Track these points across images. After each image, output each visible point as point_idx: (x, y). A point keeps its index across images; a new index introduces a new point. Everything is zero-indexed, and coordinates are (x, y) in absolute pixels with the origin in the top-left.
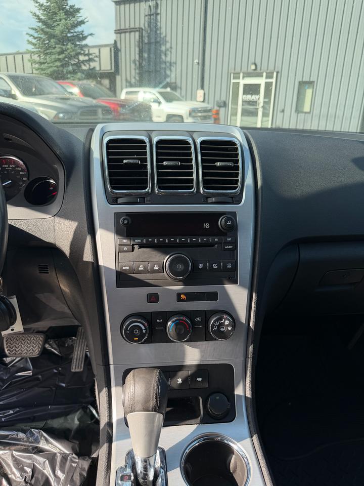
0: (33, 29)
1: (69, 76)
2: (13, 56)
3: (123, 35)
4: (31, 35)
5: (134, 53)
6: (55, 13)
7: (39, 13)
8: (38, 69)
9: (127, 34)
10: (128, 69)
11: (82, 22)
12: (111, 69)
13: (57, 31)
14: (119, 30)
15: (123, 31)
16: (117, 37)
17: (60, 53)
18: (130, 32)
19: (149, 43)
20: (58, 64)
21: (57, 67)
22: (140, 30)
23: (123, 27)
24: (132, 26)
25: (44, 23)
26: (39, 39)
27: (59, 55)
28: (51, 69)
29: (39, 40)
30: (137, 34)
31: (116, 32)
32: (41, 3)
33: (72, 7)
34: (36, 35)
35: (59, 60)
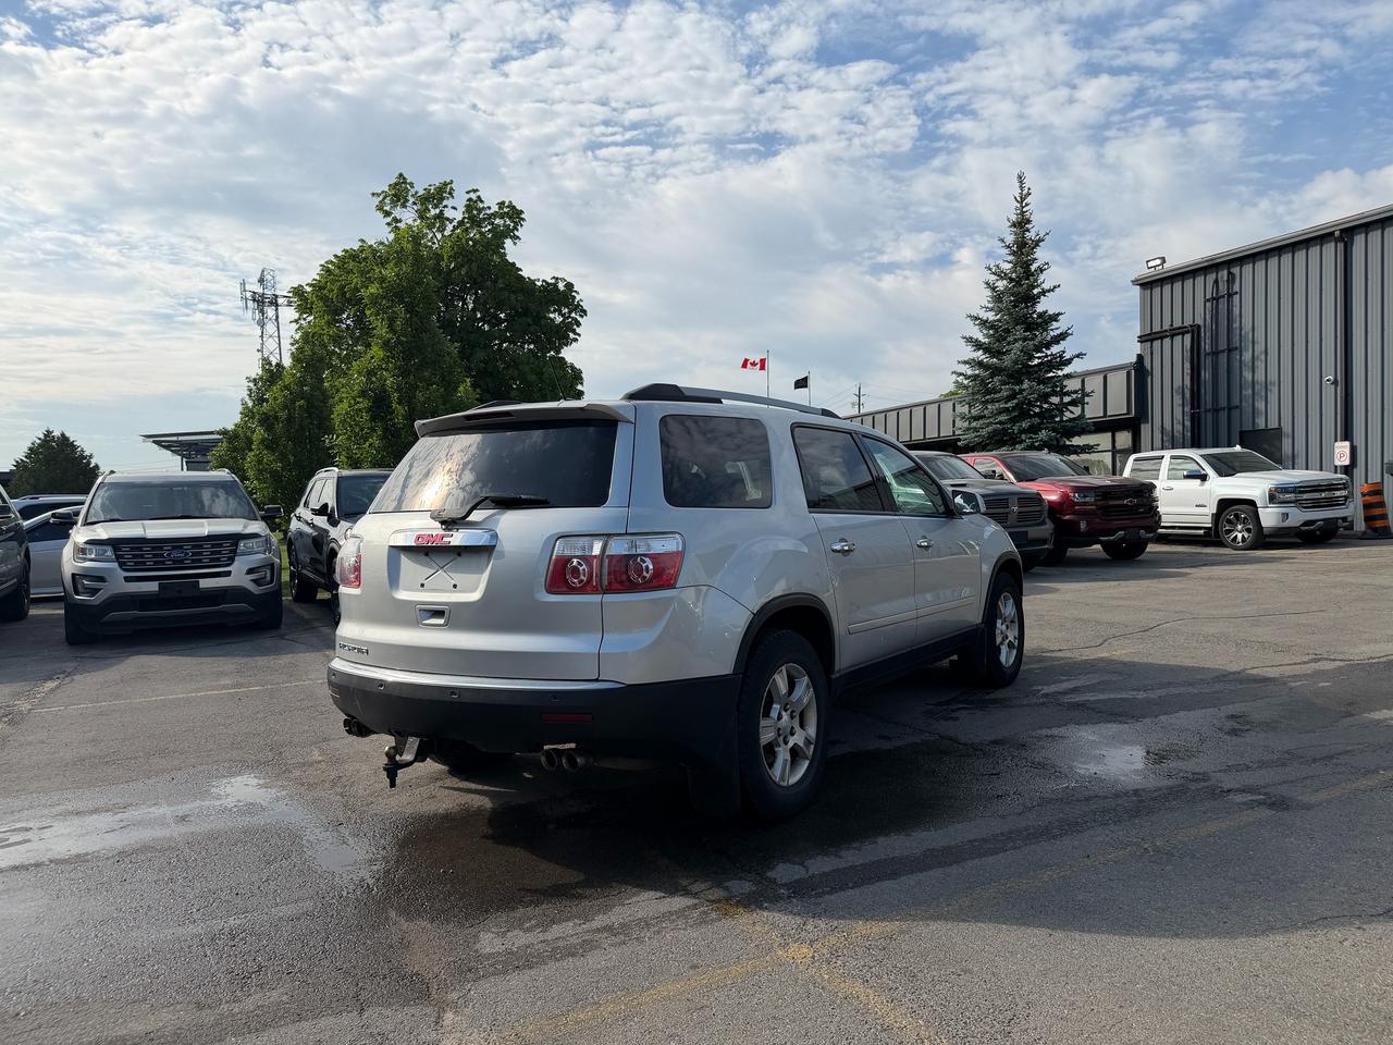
0: (965, 362)
1: (1023, 437)
2: (895, 412)
3: (1157, 344)
4: (961, 374)
5: (1181, 375)
6: (1008, 331)
7: (980, 336)
8: (968, 429)
9: (1167, 341)
10: (1168, 407)
11: (1063, 336)
12: (1129, 412)
13: (1007, 361)
14: (1150, 334)
15: (1157, 336)
16: (1143, 349)
17: (1009, 399)
18: (1172, 336)
19: (1215, 353)
20: (1003, 417)
21: (1000, 423)
22: (1195, 331)
23: (1157, 328)
24: (1178, 323)
25: (986, 349)
26: (974, 378)
27: (1006, 403)
28: (990, 429)
29: (975, 380)
30: (1188, 337)
31: (1144, 339)
32: (985, 318)
33: (1041, 315)
34: (969, 372)
35: (1006, 410)
